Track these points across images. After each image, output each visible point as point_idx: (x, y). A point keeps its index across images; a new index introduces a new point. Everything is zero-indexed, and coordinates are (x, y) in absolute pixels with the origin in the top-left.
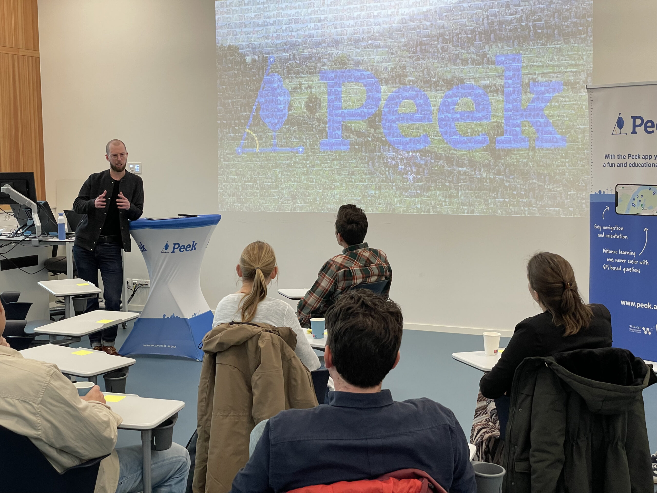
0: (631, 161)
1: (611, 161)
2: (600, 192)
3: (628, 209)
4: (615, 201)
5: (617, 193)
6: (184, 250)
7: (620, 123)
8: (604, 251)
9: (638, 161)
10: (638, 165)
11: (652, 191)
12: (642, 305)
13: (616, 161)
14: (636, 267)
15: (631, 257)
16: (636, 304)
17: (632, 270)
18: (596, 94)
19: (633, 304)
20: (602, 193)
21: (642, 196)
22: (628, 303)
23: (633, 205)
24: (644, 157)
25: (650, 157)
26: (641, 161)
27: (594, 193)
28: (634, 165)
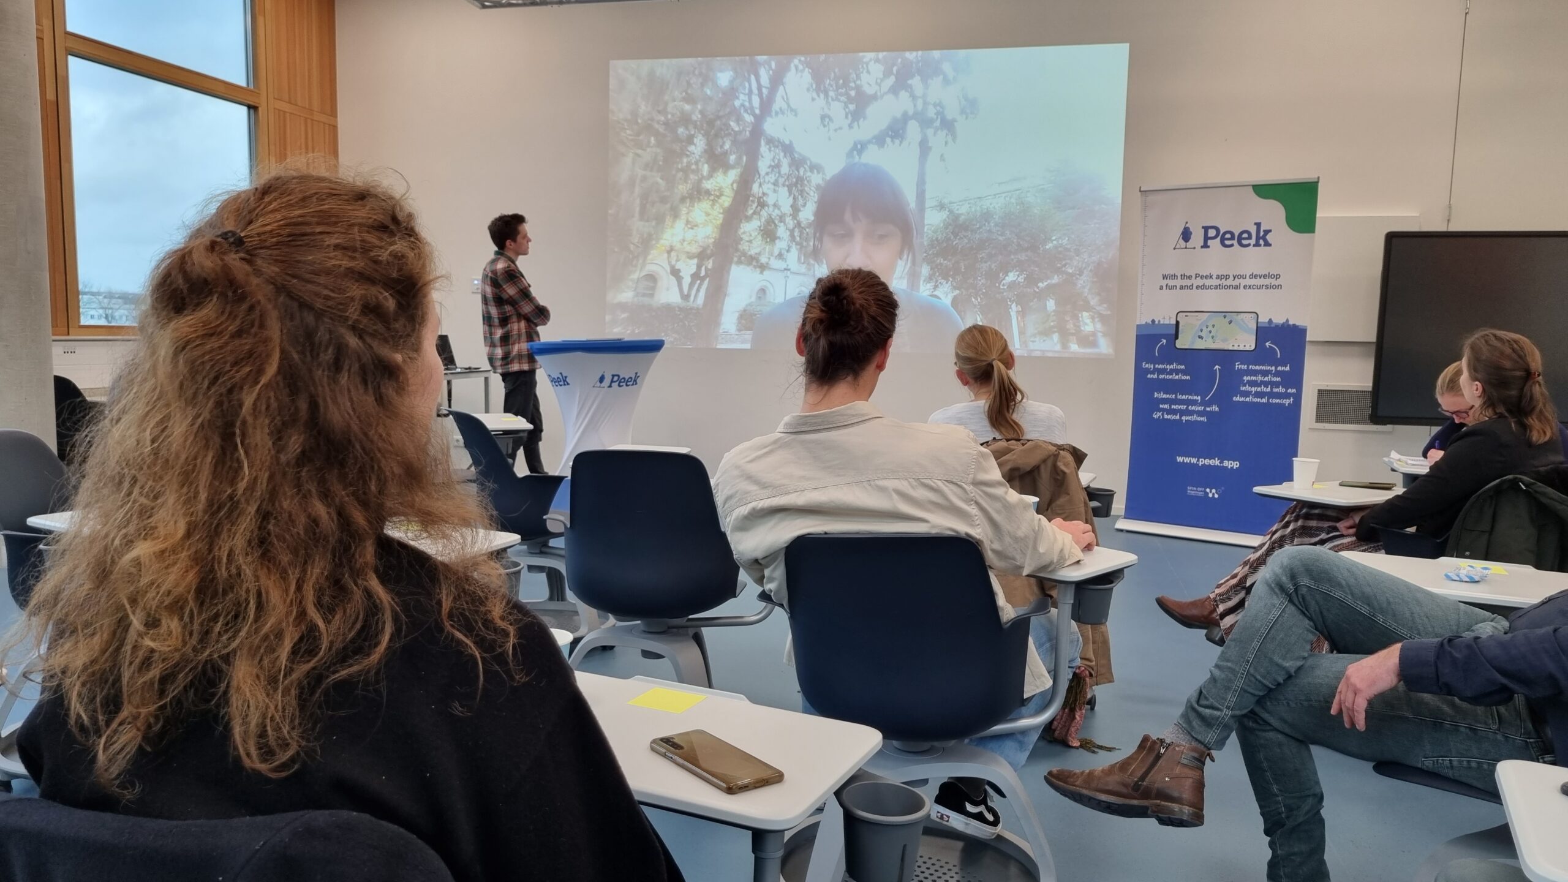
0: (1199, 282)
1: (1171, 283)
2: (1153, 321)
3: (1193, 343)
4: (1174, 332)
5: (1178, 323)
6: (624, 384)
7: (1186, 235)
8: (1156, 395)
9: (1208, 282)
10: (1210, 287)
11: (1227, 320)
12: (1207, 462)
13: (1178, 282)
14: (1199, 413)
15: (1194, 402)
16: (1198, 461)
17: (1194, 418)
18: (1151, 198)
19: (1194, 461)
20: (1157, 322)
21: (1213, 326)
22: (1187, 460)
23: (1200, 337)
24: (1218, 277)
25: (1227, 277)
26: (1214, 282)
27: (1144, 323)
28: (1203, 287)
